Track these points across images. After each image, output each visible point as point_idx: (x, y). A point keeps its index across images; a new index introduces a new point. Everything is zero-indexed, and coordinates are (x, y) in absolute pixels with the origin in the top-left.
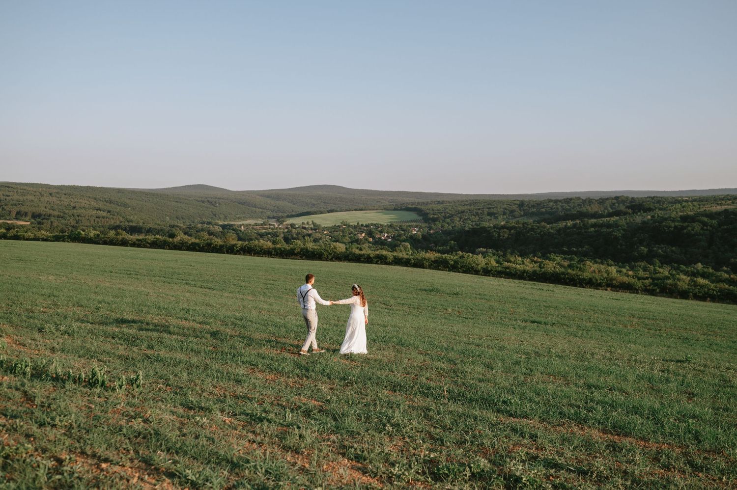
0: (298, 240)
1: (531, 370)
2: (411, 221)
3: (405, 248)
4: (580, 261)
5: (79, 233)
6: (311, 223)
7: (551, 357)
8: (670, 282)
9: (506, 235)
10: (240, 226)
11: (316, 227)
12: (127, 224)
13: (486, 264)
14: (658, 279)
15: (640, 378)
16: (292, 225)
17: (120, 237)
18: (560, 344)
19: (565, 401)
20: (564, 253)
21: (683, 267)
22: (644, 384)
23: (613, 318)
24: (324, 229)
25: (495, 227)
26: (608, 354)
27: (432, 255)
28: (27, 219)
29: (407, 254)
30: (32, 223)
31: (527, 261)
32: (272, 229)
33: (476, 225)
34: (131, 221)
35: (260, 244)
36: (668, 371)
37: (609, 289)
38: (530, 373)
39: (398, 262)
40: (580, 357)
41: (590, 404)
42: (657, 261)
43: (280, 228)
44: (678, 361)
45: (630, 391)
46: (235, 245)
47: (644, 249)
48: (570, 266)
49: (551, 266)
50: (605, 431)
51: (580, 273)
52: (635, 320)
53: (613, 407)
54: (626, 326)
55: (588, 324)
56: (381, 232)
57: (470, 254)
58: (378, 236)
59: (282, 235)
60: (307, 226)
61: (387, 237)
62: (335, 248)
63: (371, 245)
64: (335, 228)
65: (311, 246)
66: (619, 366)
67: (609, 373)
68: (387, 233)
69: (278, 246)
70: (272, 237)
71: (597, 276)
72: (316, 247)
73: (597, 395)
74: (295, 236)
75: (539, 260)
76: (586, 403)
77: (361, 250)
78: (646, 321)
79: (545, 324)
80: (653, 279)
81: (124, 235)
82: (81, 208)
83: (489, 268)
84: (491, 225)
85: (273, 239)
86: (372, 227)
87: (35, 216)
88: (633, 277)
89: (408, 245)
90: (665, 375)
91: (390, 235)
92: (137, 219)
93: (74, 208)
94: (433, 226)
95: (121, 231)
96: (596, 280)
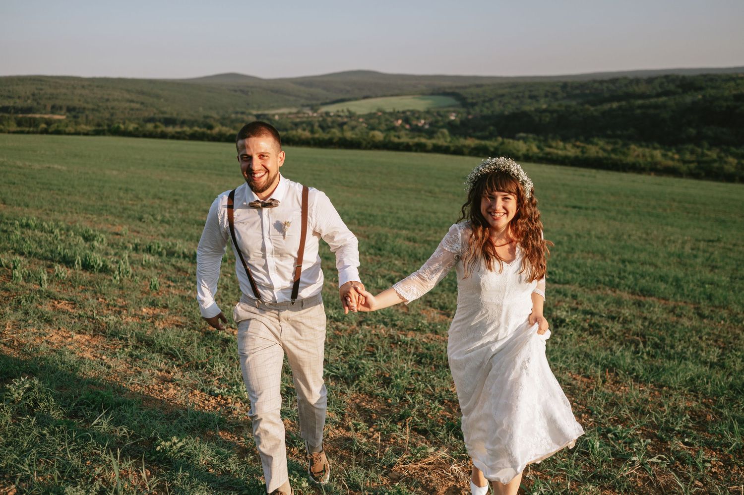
0: (333, 127)
1: (573, 249)
2: (450, 106)
3: (443, 134)
4: (625, 145)
5: (119, 127)
6: (345, 110)
7: (591, 238)
8: (716, 165)
9: (548, 119)
10: (274, 115)
11: (351, 115)
12: (161, 116)
13: (528, 150)
14: (706, 162)
15: (670, 255)
16: (327, 114)
17: (159, 130)
18: (600, 227)
19: (601, 272)
20: (609, 137)
21: (733, 149)
22: (673, 260)
23: (653, 203)
24: (360, 116)
25: (537, 110)
26: (644, 236)
27: (471, 142)
28: (63, 112)
29: (446, 142)
30: (68, 117)
31: (569, 146)
32: (308, 118)
33: (517, 109)
34: (163, 113)
35: (299, 134)
36: (698, 249)
37: (653, 174)
38: (572, 250)
39: (437, 149)
40: (618, 238)
41: (622, 274)
42: (706, 144)
43: (315, 117)
44: (710, 241)
45: (659, 264)
47: (692, 131)
48: (614, 151)
49: (593, 151)
50: (633, 293)
51: (622, 157)
52: (675, 204)
53: (642, 276)
54: (665, 210)
55: (629, 209)
56: (418, 118)
57: (511, 141)
58: (414, 123)
59: (317, 124)
60: (342, 114)
61: (425, 124)
62: (373, 136)
63: (407, 132)
64: (370, 116)
65: (349, 135)
66: (653, 245)
67: (643, 250)
68: (425, 119)
69: (317, 136)
70: (307, 126)
71: (641, 160)
72: (354, 136)
73: (629, 268)
74: (330, 124)
75: (582, 145)
76: (620, 273)
77: (399, 137)
78: (687, 205)
79: (587, 209)
80: (699, 162)
81: (162, 128)
82: (114, 100)
83: (530, 154)
84: (533, 109)
85: (309, 128)
86: (408, 113)
87: (70, 110)
88: (678, 160)
89: (445, 131)
90: (695, 252)
91: (427, 121)
92: (170, 111)
93: (107, 100)
94: (471, 111)
95: (158, 124)
96: (640, 164)
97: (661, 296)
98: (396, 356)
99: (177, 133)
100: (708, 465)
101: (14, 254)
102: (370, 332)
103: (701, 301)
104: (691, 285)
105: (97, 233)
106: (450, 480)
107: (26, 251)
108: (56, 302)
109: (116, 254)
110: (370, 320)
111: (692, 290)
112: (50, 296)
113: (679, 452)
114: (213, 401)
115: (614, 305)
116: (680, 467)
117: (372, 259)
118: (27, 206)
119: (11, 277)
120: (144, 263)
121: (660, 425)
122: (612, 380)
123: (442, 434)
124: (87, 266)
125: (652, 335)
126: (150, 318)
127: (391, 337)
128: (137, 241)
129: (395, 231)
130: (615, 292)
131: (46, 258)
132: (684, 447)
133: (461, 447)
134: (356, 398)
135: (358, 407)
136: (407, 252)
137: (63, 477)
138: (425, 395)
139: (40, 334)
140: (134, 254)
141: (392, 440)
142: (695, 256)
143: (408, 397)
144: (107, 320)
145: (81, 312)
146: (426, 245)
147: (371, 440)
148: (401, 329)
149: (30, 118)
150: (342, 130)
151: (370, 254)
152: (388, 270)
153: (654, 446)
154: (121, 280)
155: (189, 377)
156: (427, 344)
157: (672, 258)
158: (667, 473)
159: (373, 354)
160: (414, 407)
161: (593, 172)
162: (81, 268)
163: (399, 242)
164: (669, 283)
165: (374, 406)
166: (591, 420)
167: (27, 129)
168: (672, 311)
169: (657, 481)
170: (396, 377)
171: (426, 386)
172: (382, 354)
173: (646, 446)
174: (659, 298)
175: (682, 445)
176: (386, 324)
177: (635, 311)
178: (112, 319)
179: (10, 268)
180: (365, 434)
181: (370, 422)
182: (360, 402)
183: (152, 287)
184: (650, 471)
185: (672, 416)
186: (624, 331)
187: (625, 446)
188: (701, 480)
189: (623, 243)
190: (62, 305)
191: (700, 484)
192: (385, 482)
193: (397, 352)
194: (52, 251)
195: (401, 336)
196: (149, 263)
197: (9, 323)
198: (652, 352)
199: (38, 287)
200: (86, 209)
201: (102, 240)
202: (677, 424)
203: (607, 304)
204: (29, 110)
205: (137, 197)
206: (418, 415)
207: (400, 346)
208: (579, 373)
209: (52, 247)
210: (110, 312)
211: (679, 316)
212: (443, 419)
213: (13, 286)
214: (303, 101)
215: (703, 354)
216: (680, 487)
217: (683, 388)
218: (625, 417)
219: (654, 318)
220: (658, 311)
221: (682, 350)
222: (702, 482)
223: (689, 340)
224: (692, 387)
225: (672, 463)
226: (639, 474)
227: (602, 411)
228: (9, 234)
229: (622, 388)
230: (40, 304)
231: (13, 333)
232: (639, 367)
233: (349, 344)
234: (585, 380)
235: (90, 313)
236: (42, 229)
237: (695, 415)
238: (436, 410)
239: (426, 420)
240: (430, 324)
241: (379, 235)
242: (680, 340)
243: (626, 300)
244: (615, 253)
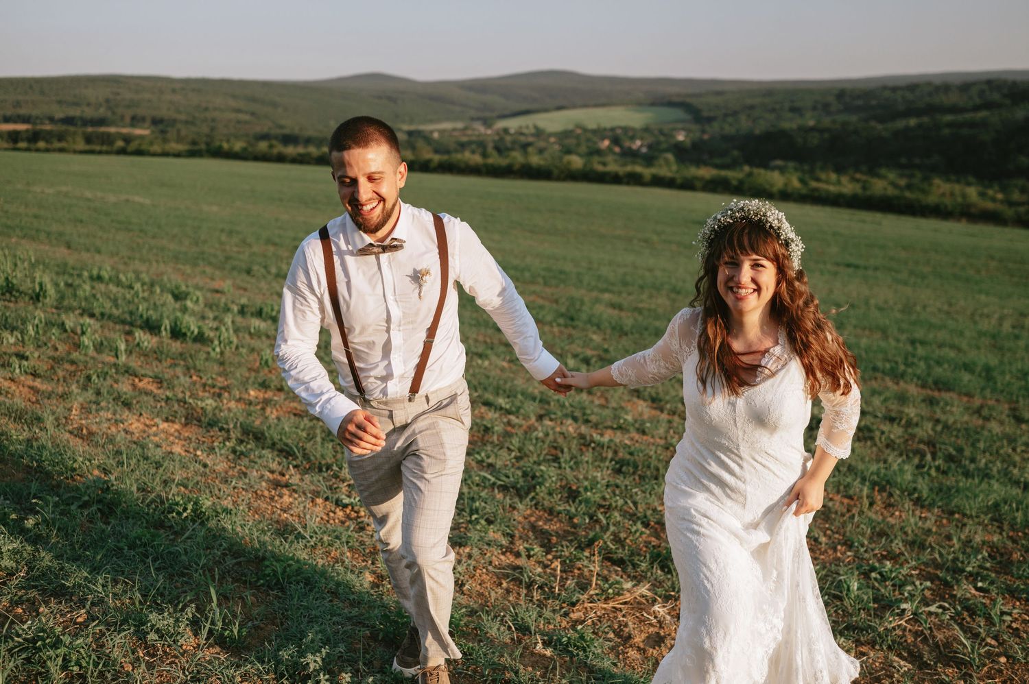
0: (512, 149)
2: (677, 122)
3: (667, 161)
4: (926, 179)
5: (220, 147)
6: (531, 126)
9: (816, 142)
10: (432, 132)
11: (539, 133)
12: (278, 131)
13: (786, 185)
15: (981, 334)
16: (506, 131)
17: (275, 151)
18: (884, 294)
19: (880, 356)
20: (903, 167)
22: (986, 341)
23: (962, 261)
24: (550, 135)
25: (800, 128)
26: (946, 307)
27: (706, 172)
28: (147, 124)
29: (670, 171)
30: (153, 132)
31: (845, 179)
32: (479, 136)
33: (772, 126)
34: (282, 127)
35: (465, 159)
36: (1023, 327)
37: (964, 220)
39: (658, 182)
40: (907, 309)
41: (910, 359)
43: (489, 135)
45: (964, 346)
46: (429, 161)
48: (909, 187)
49: (879, 186)
50: (924, 386)
51: (921, 197)
52: (993, 264)
53: (939, 363)
54: (978, 271)
55: (926, 270)
56: (633, 138)
57: (762, 171)
58: (627, 144)
59: (491, 145)
60: (525, 131)
61: (642, 146)
62: (569, 163)
63: (617, 157)
64: (565, 135)
65: (535, 160)
66: (957, 320)
67: (943, 327)
68: (642, 139)
69: (490, 161)
70: (477, 147)
71: (947, 201)
72: (542, 163)
73: (921, 351)
74: (509, 145)
75: (864, 178)
76: (906, 359)
77: (604, 164)
78: (1010, 265)
79: (866, 268)
81: (279, 148)
82: (215, 109)
83: (790, 190)
84: (794, 126)
85: (480, 150)
86: (619, 132)
87: (156, 122)
88: (1002, 202)
89: (670, 156)
90: (1016, 331)
91: (646, 143)
92: (291, 124)
93: (206, 109)
94: (707, 128)
95: (274, 142)
96: (946, 207)
97: (964, 390)
98: (587, 462)
99: (300, 155)
100: (1008, 618)
101: (81, 315)
102: (553, 429)
103: (1021, 399)
104: (1008, 377)
105: (191, 290)
106: (651, 625)
107: (97, 311)
108: (137, 380)
109: (215, 318)
110: (555, 414)
111: (1009, 384)
112: (129, 371)
113: (968, 599)
114: (340, 514)
115: (896, 402)
116: (968, 619)
117: (561, 332)
118: (99, 252)
119: (78, 346)
120: (252, 330)
121: (944, 564)
122: (884, 503)
123: (644, 566)
124: (177, 333)
125: (945, 444)
126: (259, 403)
127: (582, 436)
128: (244, 301)
129: (595, 294)
130: (897, 384)
131: (123, 322)
132: (977, 593)
133: (669, 583)
134: (531, 515)
135: (533, 527)
136: (610, 323)
137: (145, 602)
138: (624, 514)
139: (116, 421)
140: (239, 319)
141: (576, 571)
142: (1017, 337)
143: (601, 517)
144: (204, 405)
145: (169, 394)
146: (636, 314)
147: (548, 571)
148: (596, 426)
149: (103, 134)
150: (526, 153)
151: (559, 325)
152: (583, 347)
153: (934, 591)
154: (222, 353)
155: (310, 481)
156: (629, 447)
157: (983, 339)
158: (948, 627)
159: (556, 459)
160: (608, 529)
161: (878, 216)
162: (169, 335)
163: (599, 309)
164: (977, 374)
165: (554, 527)
166: (849, 553)
167: (98, 148)
168: (978, 411)
169: (934, 637)
170: (586, 489)
171: (626, 503)
172: (568, 459)
173: (923, 590)
174: (960, 394)
175: (973, 591)
176: (575, 419)
177: (925, 410)
178: (210, 403)
179: (76, 334)
180: (539, 562)
181: (548, 548)
182: (536, 521)
183: (263, 362)
184: (926, 623)
185: (964, 553)
186: (906, 437)
187: (894, 591)
188: (996, 638)
189: (914, 317)
190: (144, 384)
191: (993, 642)
192: (564, 624)
193: (588, 456)
194: (131, 313)
195: (595, 435)
196: (259, 331)
197: (76, 405)
198: (944, 466)
199: (113, 360)
200: (176, 258)
201: (198, 299)
202: (969, 563)
203: (885, 400)
204: (101, 122)
205: (244, 242)
206: (613, 540)
207: (593, 449)
208: (838, 492)
209: (132, 307)
210: (207, 394)
211: (987, 419)
212: (646, 547)
213: (82, 358)
214: (472, 113)
215: (1016, 471)
216: (965, 646)
217: (982, 516)
218: (898, 551)
219: (951, 421)
220: (956, 411)
221: (986, 464)
222: (997, 640)
223: (997, 452)
224: (996, 516)
225: (958, 614)
226: (909, 627)
227: (866, 542)
228: (75, 290)
229: (897, 513)
230: (116, 382)
231: (81, 419)
232: (923, 486)
233: (524, 444)
234: (846, 501)
235: (180, 396)
236: (119, 283)
237: (996, 552)
238: (638, 534)
239: (623, 547)
240: (636, 421)
241: (572, 300)
242: (984, 452)
243: (913, 395)
244: (901, 331)
